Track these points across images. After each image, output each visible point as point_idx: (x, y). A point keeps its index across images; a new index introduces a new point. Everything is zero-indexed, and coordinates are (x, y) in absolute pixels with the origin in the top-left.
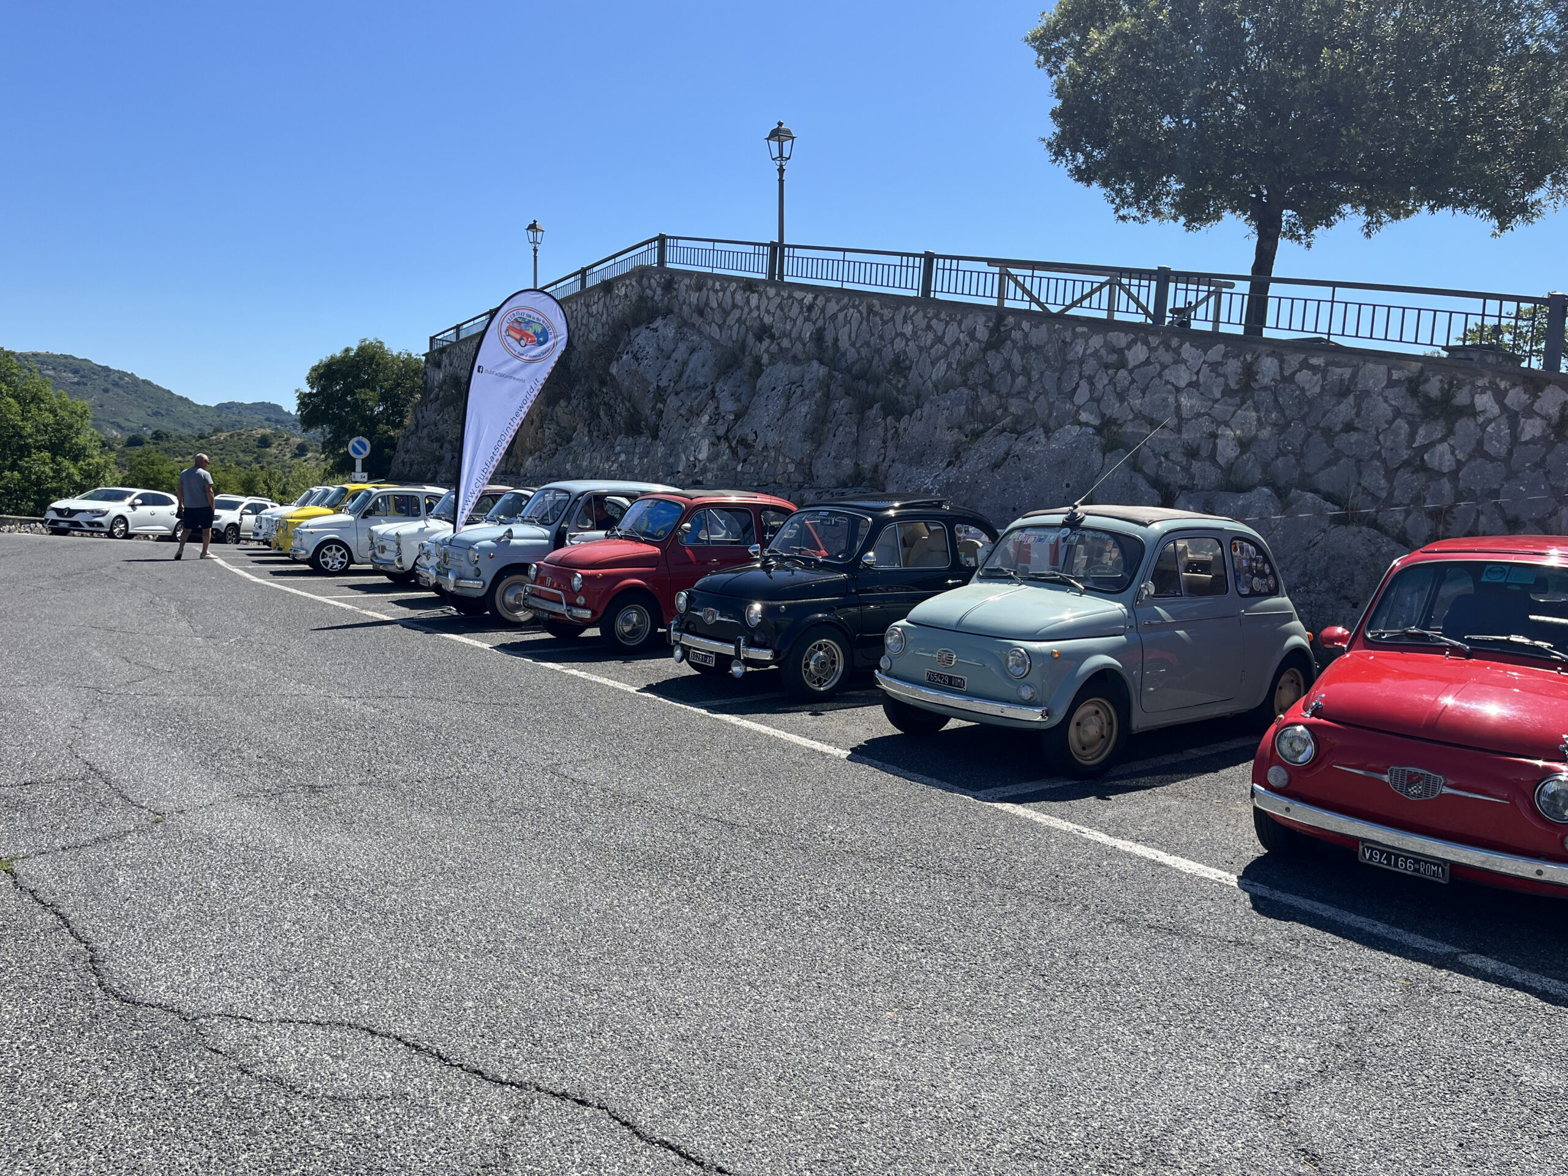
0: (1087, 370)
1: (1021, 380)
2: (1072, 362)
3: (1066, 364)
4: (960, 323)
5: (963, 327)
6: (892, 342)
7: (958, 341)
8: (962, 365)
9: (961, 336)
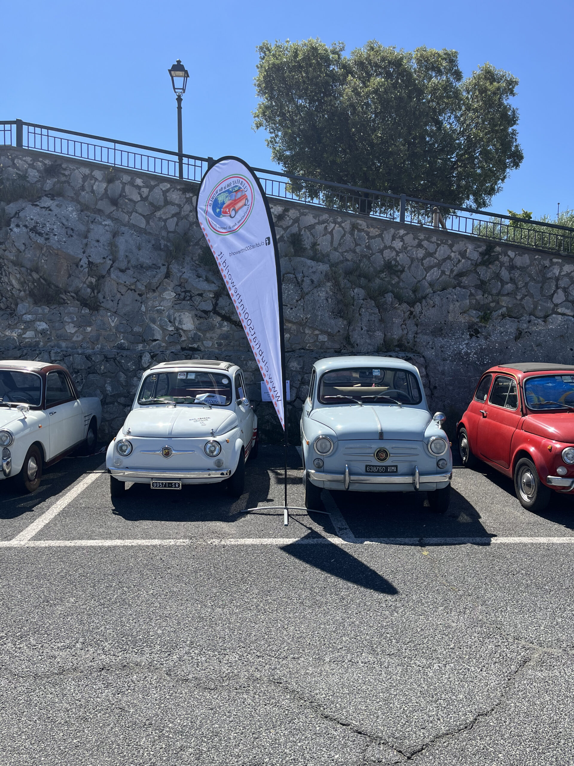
0: (562, 284)
1: (509, 287)
2: (550, 278)
3: (545, 280)
4: (451, 246)
5: (454, 249)
6: (381, 252)
7: (449, 258)
8: (455, 273)
9: (453, 255)
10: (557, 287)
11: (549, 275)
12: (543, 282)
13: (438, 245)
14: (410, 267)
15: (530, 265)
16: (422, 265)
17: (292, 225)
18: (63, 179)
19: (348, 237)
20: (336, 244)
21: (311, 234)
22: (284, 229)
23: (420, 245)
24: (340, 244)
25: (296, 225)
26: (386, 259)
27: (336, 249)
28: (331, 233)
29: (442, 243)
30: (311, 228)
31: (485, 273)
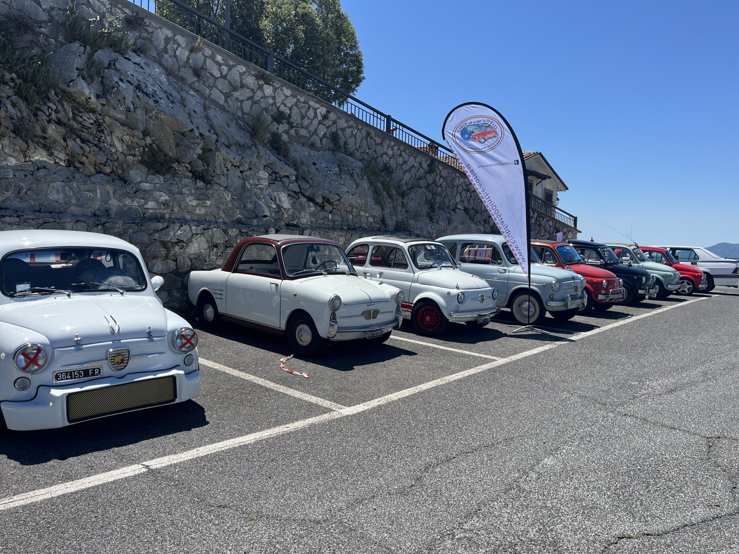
1: (439, 189)
4: (415, 158)
5: (416, 160)
6: (382, 156)
7: (414, 166)
8: (417, 177)
9: (416, 164)
10: (457, 192)
11: (455, 184)
12: (452, 188)
13: (410, 156)
14: (396, 170)
15: (448, 177)
16: (402, 169)
17: (332, 125)
18: (145, 35)
19: (364, 140)
20: (358, 145)
21: (343, 134)
22: (326, 127)
23: (401, 155)
24: (360, 146)
25: (335, 125)
26: (385, 162)
27: (357, 149)
28: (355, 136)
29: (411, 155)
30: (343, 130)
31: (430, 179)
